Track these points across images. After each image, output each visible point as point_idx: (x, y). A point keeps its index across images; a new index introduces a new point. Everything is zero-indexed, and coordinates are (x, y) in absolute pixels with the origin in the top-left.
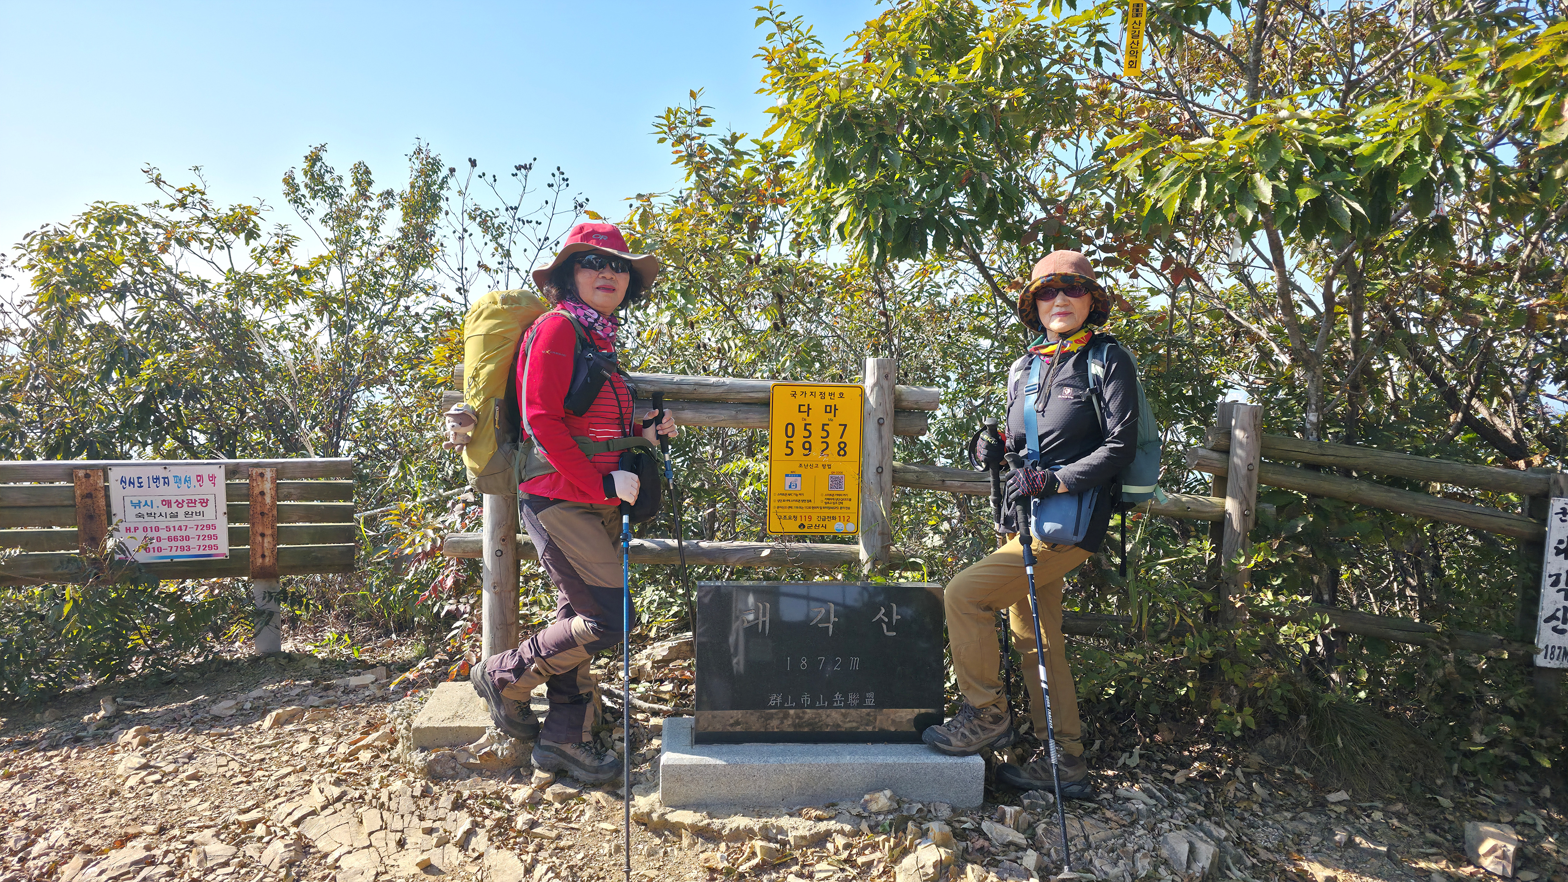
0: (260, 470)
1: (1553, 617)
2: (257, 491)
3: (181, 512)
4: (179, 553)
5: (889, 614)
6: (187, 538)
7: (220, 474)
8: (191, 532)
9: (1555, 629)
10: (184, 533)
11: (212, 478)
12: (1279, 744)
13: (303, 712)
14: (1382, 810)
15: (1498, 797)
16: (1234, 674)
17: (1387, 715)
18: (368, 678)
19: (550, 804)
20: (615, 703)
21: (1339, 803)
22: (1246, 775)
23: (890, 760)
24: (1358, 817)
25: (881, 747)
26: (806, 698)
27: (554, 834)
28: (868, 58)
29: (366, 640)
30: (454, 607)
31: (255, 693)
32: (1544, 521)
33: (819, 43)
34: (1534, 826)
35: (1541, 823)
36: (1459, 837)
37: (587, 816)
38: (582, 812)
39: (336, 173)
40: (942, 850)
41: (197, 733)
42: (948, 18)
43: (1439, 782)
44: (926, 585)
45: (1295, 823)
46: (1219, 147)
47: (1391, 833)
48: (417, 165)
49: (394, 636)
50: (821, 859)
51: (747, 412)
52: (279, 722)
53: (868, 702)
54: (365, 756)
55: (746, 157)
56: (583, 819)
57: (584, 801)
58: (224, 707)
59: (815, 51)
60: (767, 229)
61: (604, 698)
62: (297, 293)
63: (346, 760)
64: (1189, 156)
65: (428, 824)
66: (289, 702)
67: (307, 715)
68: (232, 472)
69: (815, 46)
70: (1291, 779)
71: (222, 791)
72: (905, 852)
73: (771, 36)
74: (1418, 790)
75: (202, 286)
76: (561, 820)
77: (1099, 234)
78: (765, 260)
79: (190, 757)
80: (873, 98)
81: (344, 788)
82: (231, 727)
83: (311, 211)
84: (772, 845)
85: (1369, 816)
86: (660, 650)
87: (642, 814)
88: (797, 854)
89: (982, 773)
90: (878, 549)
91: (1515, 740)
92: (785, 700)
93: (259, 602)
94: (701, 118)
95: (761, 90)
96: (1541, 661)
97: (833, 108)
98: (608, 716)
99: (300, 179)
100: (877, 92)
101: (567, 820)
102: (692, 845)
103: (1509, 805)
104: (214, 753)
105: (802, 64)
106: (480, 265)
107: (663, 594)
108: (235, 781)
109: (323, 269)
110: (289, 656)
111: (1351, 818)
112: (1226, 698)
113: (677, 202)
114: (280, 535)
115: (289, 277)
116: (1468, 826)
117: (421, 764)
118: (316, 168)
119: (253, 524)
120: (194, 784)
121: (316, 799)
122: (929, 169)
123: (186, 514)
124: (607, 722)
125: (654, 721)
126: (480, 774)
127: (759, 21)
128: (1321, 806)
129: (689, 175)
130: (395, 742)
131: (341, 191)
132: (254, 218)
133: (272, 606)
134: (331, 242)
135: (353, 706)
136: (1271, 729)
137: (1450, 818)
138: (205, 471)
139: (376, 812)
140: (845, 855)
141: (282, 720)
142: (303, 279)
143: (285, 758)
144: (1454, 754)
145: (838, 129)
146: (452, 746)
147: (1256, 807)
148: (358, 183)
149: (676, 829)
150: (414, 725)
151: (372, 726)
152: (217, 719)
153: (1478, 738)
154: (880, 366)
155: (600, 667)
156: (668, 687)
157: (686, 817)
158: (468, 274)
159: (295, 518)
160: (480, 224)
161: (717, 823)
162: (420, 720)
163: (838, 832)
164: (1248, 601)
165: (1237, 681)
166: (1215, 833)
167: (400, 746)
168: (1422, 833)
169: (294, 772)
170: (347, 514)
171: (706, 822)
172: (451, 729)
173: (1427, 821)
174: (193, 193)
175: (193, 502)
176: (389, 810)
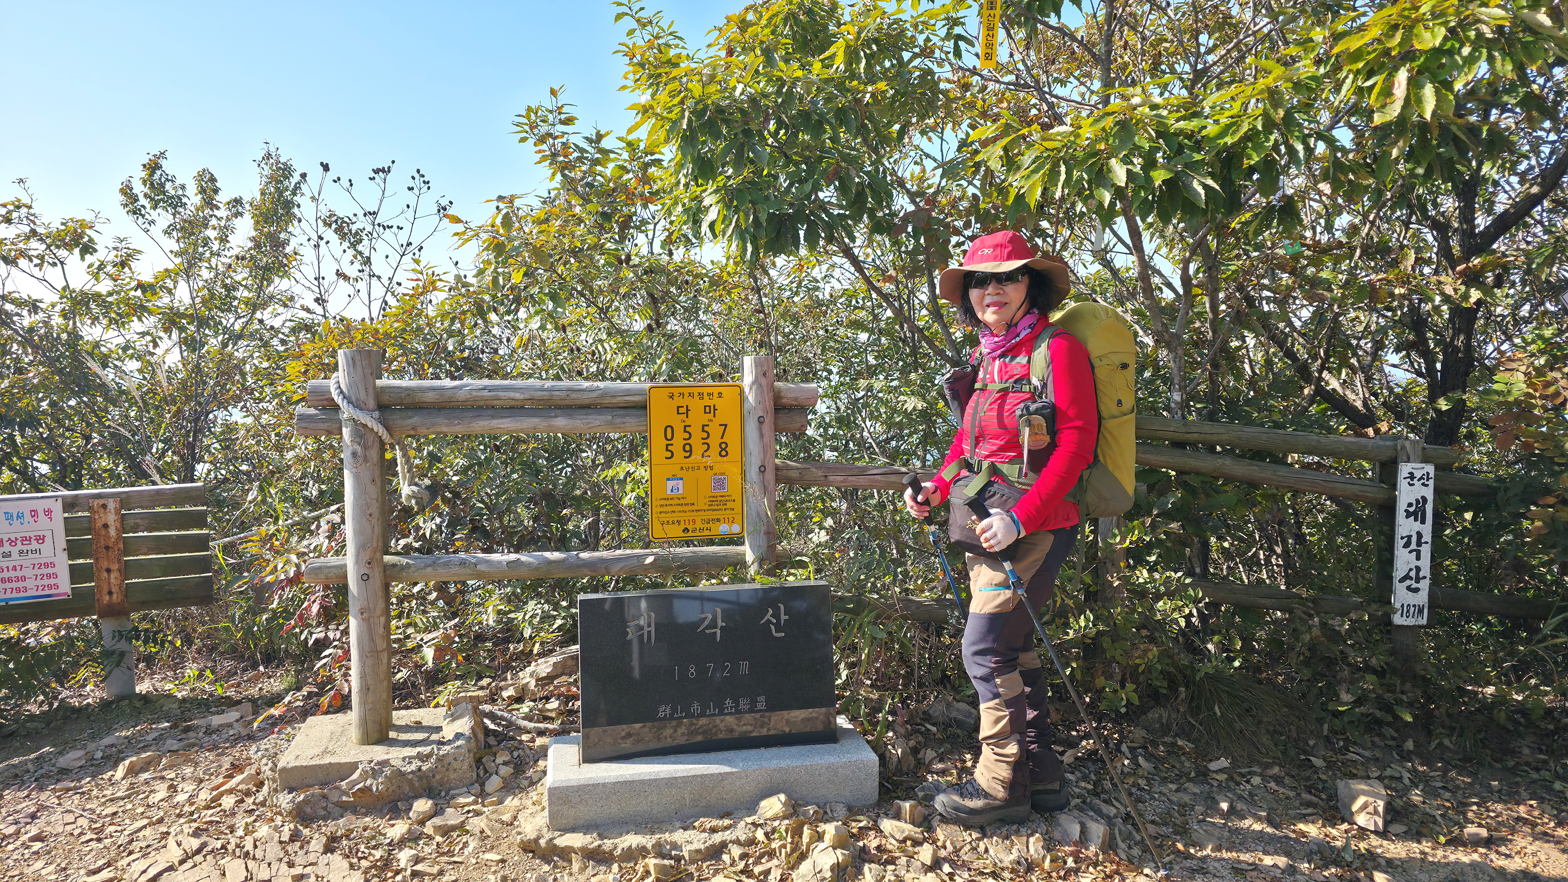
0: (102, 501)
1: (1407, 577)
2: (99, 524)
3: (15, 551)
4: (15, 595)
5: (776, 615)
6: (23, 578)
7: (58, 506)
8: (28, 572)
9: (1409, 588)
10: (19, 574)
11: (48, 512)
12: (1161, 717)
13: (160, 758)
14: (1260, 775)
15: (1367, 753)
16: (1114, 651)
17: (1260, 682)
18: (232, 715)
19: (430, 838)
20: (499, 725)
21: (1221, 771)
22: (1132, 750)
23: (784, 764)
24: (1238, 784)
25: (774, 751)
26: (696, 707)
27: (435, 870)
28: (730, 52)
29: (231, 674)
30: (322, 635)
31: (107, 741)
32: (1394, 486)
33: (681, 38)
34: (1400, 779)
35: (1406, 775)
36: (1333, 796)
37: (470, 848)
38: (466, 844)
39: (178, 182)
40: (839, 852)
41: (41, 789)
42: (809, 12)
43: (1311, 743)
44: (812, 583)
45: (1179, 795)
46: (1078, 136)
47: (1269, 797)
48: (267, 171)
49: (261, 668)
50: (716, 872)
51: (623, 416)
52: (132, 771)
53: (759, 706)
54: (228, 802)
55: (612, 156)
56: (466, 851)
57: (467, 832)
58: (72, 758)
59: (677, 46)
60: (638, 228)
61: (486, 721)
62: (140, 310)
63: (208, 807)
64: (1048, 144)
65: (298, 871)
66: (144, 749)
67: (164, 761)
68: (69, 505)
69: (677, 41)
70: (1174, 750)
71: (70, 851)
72: (803, 857)
73: (631, 32)
74: (1292, 752)
75: (34, 306)
76: (443, 854)
77: (967, 225)
78: (635, 260)
79: (33, 816)
80: (737, 93)
81: (204, 838)
82: (79, 780)
83: (152, 222)
84: (666, 862)
85: (1248, 782)
86: (544, 667)
87: (529, 841)
88: (692, 868)
89: (876, 769)
90: (764, 549)
91: (1379, 697)
92: (673, 710)
93: (107, 642)
94: (563, 117)
95: (624, 87)
96: (1398, 620)
97: (697, 104)
98: (492, 741)
99: (139, 189)
100: (740, 87)
101: (450, 853)
102: (583, 870)
103: (1377, 759)
104: (60, 809)
105: (664, 59)
106: (340, 274)
107: (546, 607)
108: (84, 838)
109: (169, 283)
110: (145, 698)
111: (1232, 784)
112: (1109, 677)
113: (544, 202)
114: (127, 570)
115: (132, 293)
116: (1341, 784)
117: (289, 807)
118: (156, 177)
119: (97, 559)
120: (37, 846)
121: (174, 853)
122: (797, 164)
123: (21, 552)
124: (490, 746)
125: (539, 741)
126: (355, 812)
127: (619, 17)
128: (1203, 775)
129: (554, 174)
130: (262, 784)
131: (184, 200)
132: (88, 231)
133: (123, 645)
134: (177, 254)
135: (215, 747)
136: (1152, 703)
137: (1324, 777)
138: (40, 506)
139: (240, 861)
140: (741, 865)
141: (137, 768)
142: (148, 294)
143: (140, 810)
144: (1323, 714)
145: (702, 125)
146: (323, 785)
147: (1142, 782)
148: (203, 191)
149: (565, 854)
150: (280, 765)
151: (236, 768)
152: (64, 772)
153: (1346, 697)
154: (758, 364)
155: (482, 688)
156: (554, 704)
157: (575, 840)
158: (326, 283)
159: (145, 550)
160: (336, 231)
161: (608, 844)
162: (287, 760)
163: (733, 842)
164: (1125, 580)
165: (1118, 658)
166: (1105, 811)
167: (265, 789)
168: (1299, 795)
169: (149, 824)
170: (202, 543)
171: (596, 844)
172: (320, 766)
173: (1303, 783)
174: (18, 207)
175: (26, 540)
176: (254, 858)
